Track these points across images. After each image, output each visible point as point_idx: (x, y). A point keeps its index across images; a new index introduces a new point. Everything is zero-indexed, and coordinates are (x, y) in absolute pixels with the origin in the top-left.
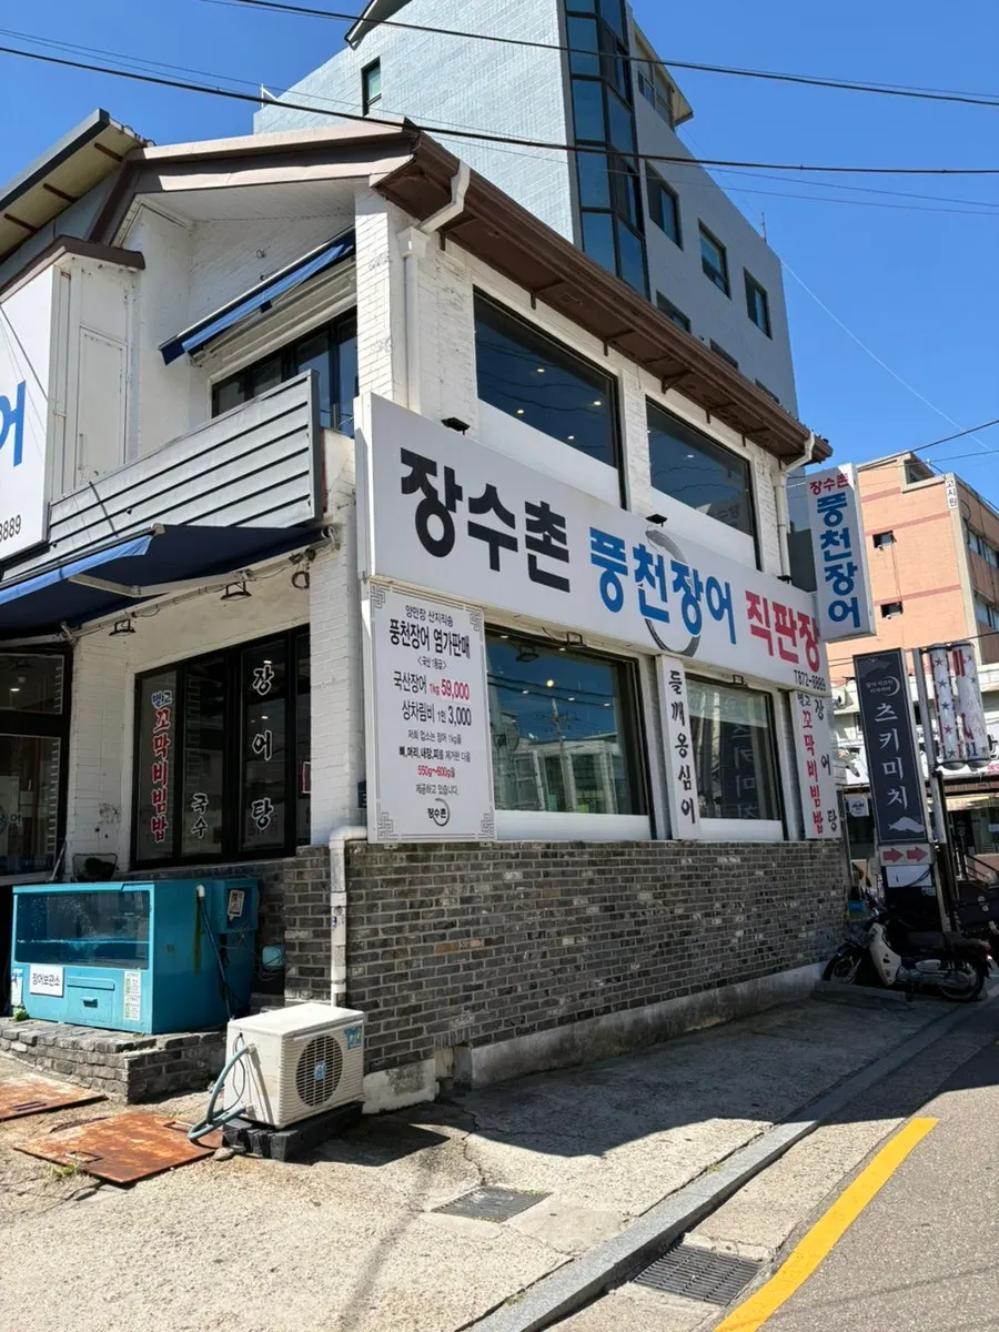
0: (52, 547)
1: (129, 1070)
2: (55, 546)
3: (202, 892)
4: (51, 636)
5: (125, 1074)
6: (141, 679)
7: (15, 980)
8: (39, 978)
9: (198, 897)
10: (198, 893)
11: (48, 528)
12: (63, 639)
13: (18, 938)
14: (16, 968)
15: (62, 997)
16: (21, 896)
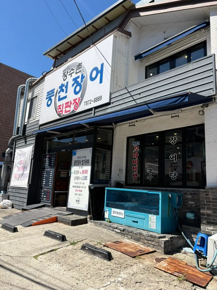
0: (111, 104)
1: (164, 244)
2: (113, 103)
3: (170, 196)
4: (110, 126)
5: (163, 246)
6: (128, 138)
7: (106, 212)
8: (114, 212)
9: (169, 197)
10: (169, 196)
11: (110, 99)
12: (112, 127)
13: (106, 201)
14: (106, 208)
15: (124, 218)
16: (107, 190)
